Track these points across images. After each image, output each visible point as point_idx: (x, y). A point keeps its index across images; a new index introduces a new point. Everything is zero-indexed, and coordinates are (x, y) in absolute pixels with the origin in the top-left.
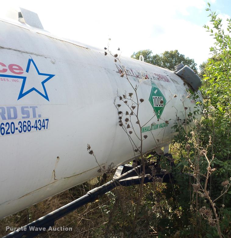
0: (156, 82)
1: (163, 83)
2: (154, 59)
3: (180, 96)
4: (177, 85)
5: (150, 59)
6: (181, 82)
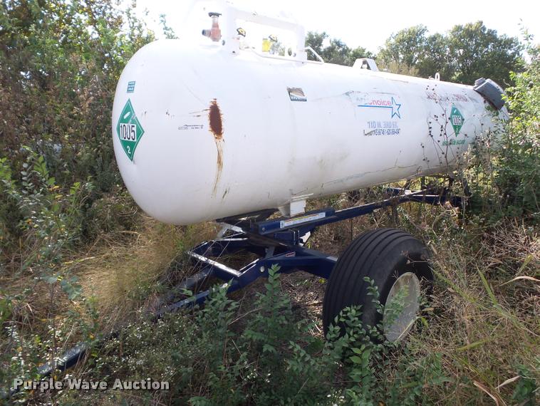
0: (455, 102)
1: (461, 102)
2: (430, 42)
3: (479, 114)
4: (475, 103)
5: (424, 44)
6: (481, 99)
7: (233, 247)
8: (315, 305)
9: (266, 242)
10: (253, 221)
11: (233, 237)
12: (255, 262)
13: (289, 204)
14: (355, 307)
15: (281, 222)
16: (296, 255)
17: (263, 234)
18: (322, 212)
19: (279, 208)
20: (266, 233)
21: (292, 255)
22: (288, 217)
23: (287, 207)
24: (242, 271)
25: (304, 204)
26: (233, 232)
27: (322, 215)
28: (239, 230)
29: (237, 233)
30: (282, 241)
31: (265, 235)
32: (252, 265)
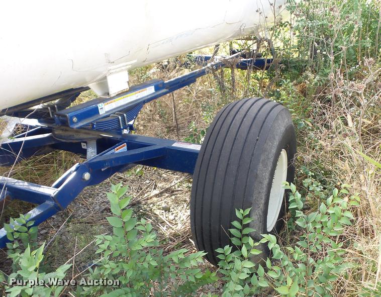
7: (31, 149)
8: (156, 196)
9: (82, 136)
10: (53, 107)
11: (29, 135)
12: (74, 168)
13: (105, 78)
14: (242, 211)
15: (100, 106)
16: (129, 149)
17: (76, 126)
18: (149, 85)
19: (90, 85)
20: (80, 124)
21: (122, 149)
22: (107, 97)
23: (103, 83)
24: (57, 186)
25: (125, 77)
26: (26, 127)
27: (150, 91)
28: (34, 122)
29: (31, 127)
30: (106, 131)
31: (81, 128)
32: (70, 174)
